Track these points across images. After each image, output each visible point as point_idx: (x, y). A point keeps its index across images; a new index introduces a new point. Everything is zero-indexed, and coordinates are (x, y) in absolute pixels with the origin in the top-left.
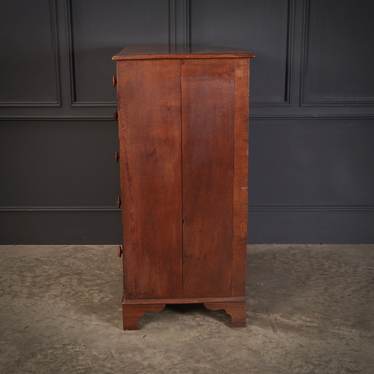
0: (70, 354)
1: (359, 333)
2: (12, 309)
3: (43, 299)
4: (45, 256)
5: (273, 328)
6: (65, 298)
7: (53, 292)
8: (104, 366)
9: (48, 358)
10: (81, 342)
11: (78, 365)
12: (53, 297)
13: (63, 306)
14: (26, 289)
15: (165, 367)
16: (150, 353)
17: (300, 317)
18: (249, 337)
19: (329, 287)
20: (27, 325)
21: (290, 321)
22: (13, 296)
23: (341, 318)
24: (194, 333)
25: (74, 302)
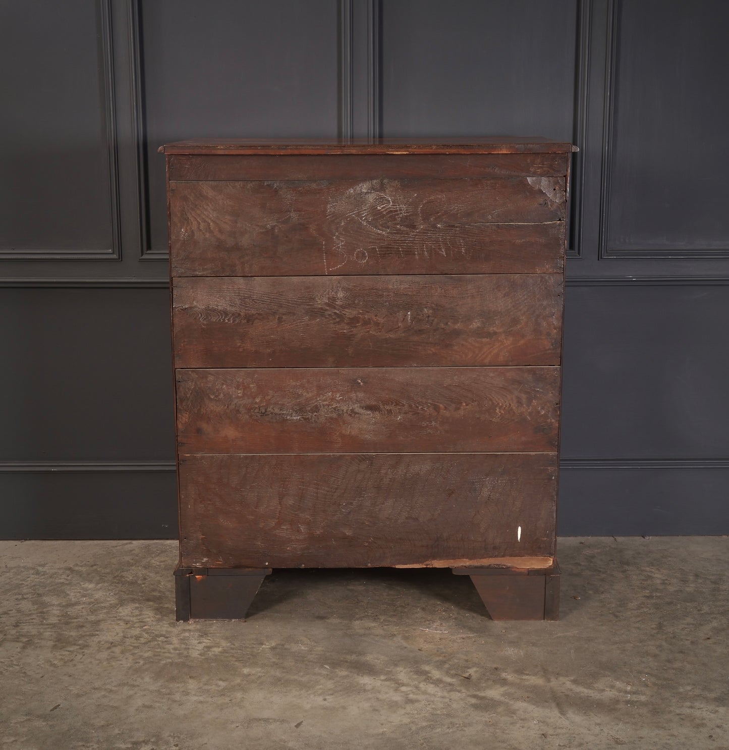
2: (23, 671)
3: (86, 651)
4: (85, 564)
5: (558, 705)
6: (132, 648)
7: (107, 636)
10: (168, 736)
12: (107, 645)
13: (129, 665)
14: (49, 630)
17: (612, 683)
18: (512, 724)
19: (665, 623)
20: (57, 704)
21: (593, 691)
22: (24, 645)
23: (694, 685)
24: (399, 718)
25: (150, 655)
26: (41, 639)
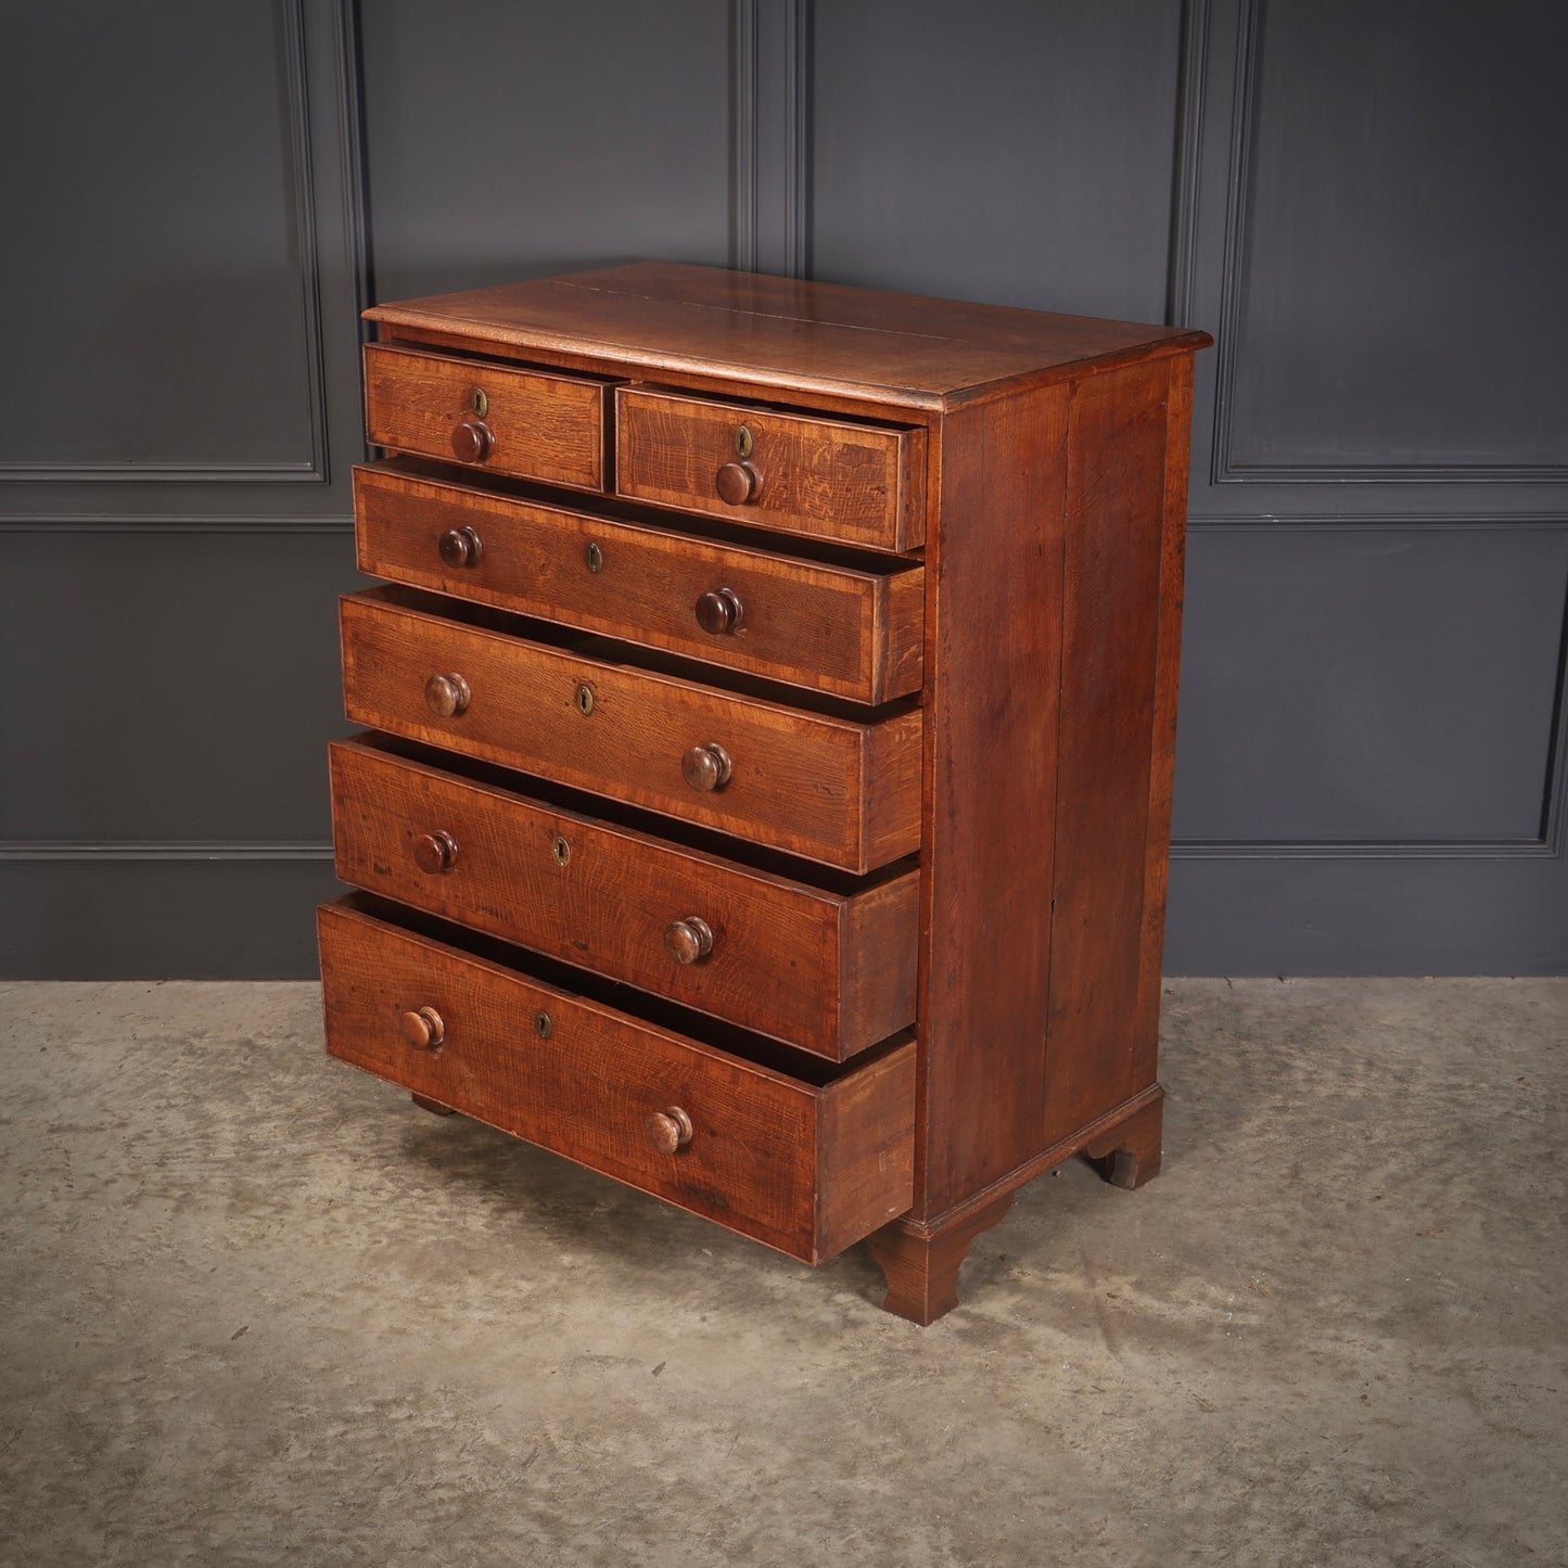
0: (405, 1441)
1: (1406, 1352)
2: (180, 1258)
3: (286, 1217)
4: (275, 1033)
5: (1107, 1333)
6: (366, 1211)
7: (321, 1186)
8: (524, 1489)
9: (329, 1459)
10: (436, 1391)
11: (435, 1486)
12: (323, 1206)
13: (362, 1247)
14: (219, 1173)
15: (735, 1491)
16: (681, 1435)
17: (1203, 1290)
18: (1025, 1369)
19: (1305, 1165)
20: (243, 1326)
21: (1168, 1305)
22: (178, 1203)
23: (1345, 1293)
24: (832, 1357)
25: (399, 1227)
26: (208, 1192)
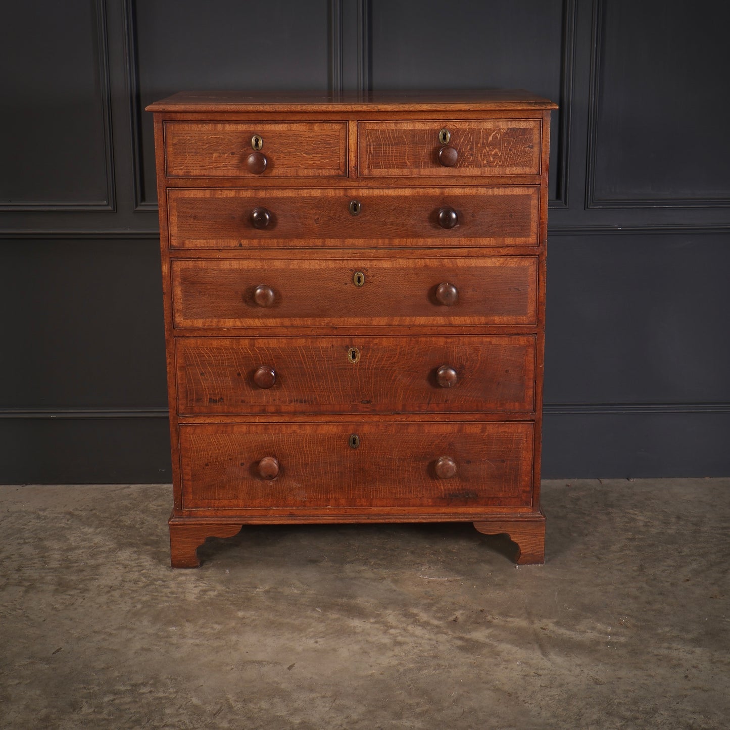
0: (147, 703)
1: (708, 654)
2: (26, 615)
3: (86, 595)
4: (85, 508)
5: (541, 647)
6: (130, 592)
7: (106, 580)
8: (214, 727)
9: (104, 713)
10: (166, 679)
11: (164, 726)
12: (107, 589)
13: (128, 609)
14: (51, 574)
15: (334, 727)
16: (303, 699)
17: (594, 625)
18: (496, 665)
19: (646, 565)
20: (59, 647)
21: (574, 633)
22: (26, 589)
23: (672, 626)
24: (388, 660)
25: (148, 599)
26: (43, 583)
